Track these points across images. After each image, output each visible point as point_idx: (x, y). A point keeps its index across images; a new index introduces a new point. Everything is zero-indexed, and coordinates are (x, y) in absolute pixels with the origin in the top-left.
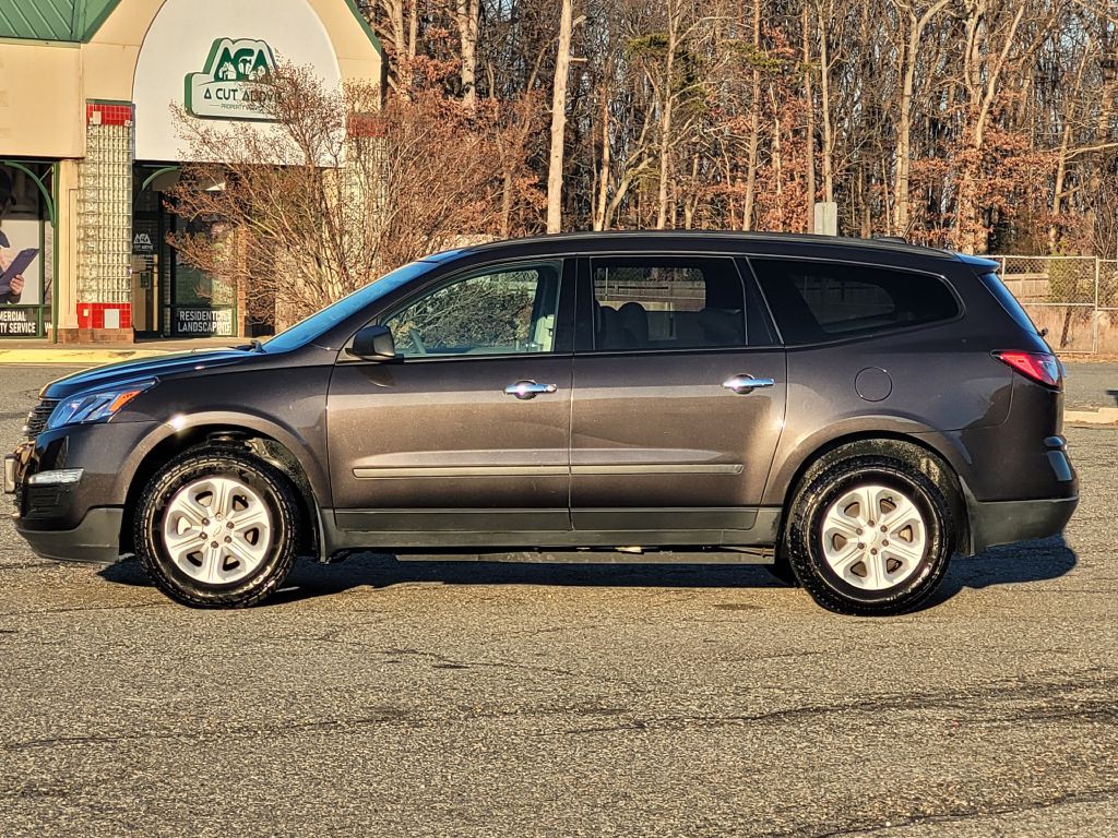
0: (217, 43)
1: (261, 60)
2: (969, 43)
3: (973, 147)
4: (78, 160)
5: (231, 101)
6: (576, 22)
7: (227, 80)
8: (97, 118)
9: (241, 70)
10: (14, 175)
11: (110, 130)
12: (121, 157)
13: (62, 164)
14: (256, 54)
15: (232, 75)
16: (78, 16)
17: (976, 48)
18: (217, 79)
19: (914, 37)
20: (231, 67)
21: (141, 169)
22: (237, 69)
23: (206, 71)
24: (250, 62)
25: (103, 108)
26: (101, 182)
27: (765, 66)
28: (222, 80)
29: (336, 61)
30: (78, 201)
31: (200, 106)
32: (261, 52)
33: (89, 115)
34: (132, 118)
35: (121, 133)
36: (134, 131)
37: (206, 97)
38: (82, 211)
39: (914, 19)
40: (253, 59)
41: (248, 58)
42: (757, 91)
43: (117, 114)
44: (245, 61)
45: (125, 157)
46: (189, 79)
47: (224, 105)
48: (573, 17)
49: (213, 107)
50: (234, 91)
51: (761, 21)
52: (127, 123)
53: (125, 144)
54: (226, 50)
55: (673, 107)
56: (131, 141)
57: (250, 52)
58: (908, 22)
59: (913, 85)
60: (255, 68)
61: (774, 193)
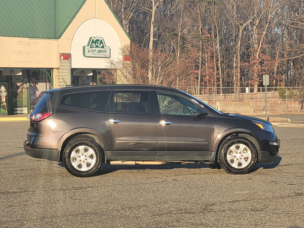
0: (91, 38)
1: (101, 42)
2: (254, 33)
3: (256, 59)
4: (58, 69)
5: (94, 53)
6: (154, 30)
7: (93, 47)
8: (62, 58)
9: (97, 45)
10: (39, 73)
11: (66, 61)
12: (68, 67)
13: (54, 69)
14: (100, 41)
15: (95, 46)
16: (56, 32)
17: (256, 34)
18: (91, 47)
19: (241, 31)
20: (94, 44)
21: (73, 70)
22: (96, 45)
23: (88, 45)
24: (99, 43)
25: (64, 55)
26: (64, 74)
27: (203, 40)
28: (92, 47)
29: (119, 42)
30: (58, 79)
31: (87, 54)
32: (101, 40)
33: (60, 57)
34: (71, 58)
35: (68, 61)
36: (71, 61)
37: (88, 52)
38: (59, 81)
39: (240, 27)
40: (100, 42)
41: (98, 42)
42: (201, 46)
43: (67, 57)
44: (98, 43)
45: (69, 67)
46: (84, 47)
47: (93, 54)
48: (154, 29)
49: (90, 54)
50: (95, 50)
51: (201, 28)
52: (70, 59)
53: (69, 64)
54: (93, 40)
55: (180, 51)
56: (71, 63)
57: (99, 40)
58: (239, 28)
59: (241, 44)
60: (100, 44)
61: (206, 73)
